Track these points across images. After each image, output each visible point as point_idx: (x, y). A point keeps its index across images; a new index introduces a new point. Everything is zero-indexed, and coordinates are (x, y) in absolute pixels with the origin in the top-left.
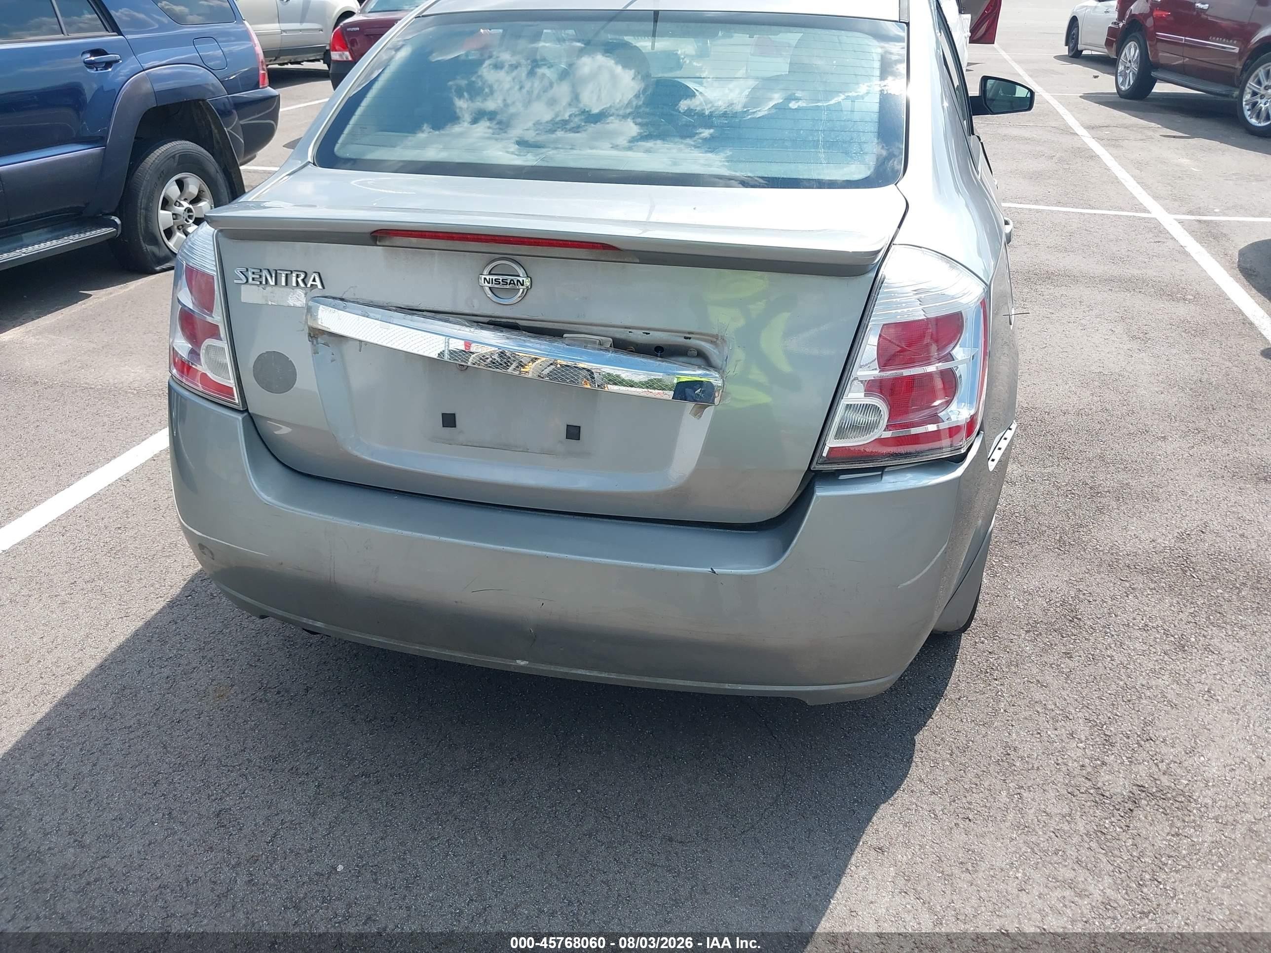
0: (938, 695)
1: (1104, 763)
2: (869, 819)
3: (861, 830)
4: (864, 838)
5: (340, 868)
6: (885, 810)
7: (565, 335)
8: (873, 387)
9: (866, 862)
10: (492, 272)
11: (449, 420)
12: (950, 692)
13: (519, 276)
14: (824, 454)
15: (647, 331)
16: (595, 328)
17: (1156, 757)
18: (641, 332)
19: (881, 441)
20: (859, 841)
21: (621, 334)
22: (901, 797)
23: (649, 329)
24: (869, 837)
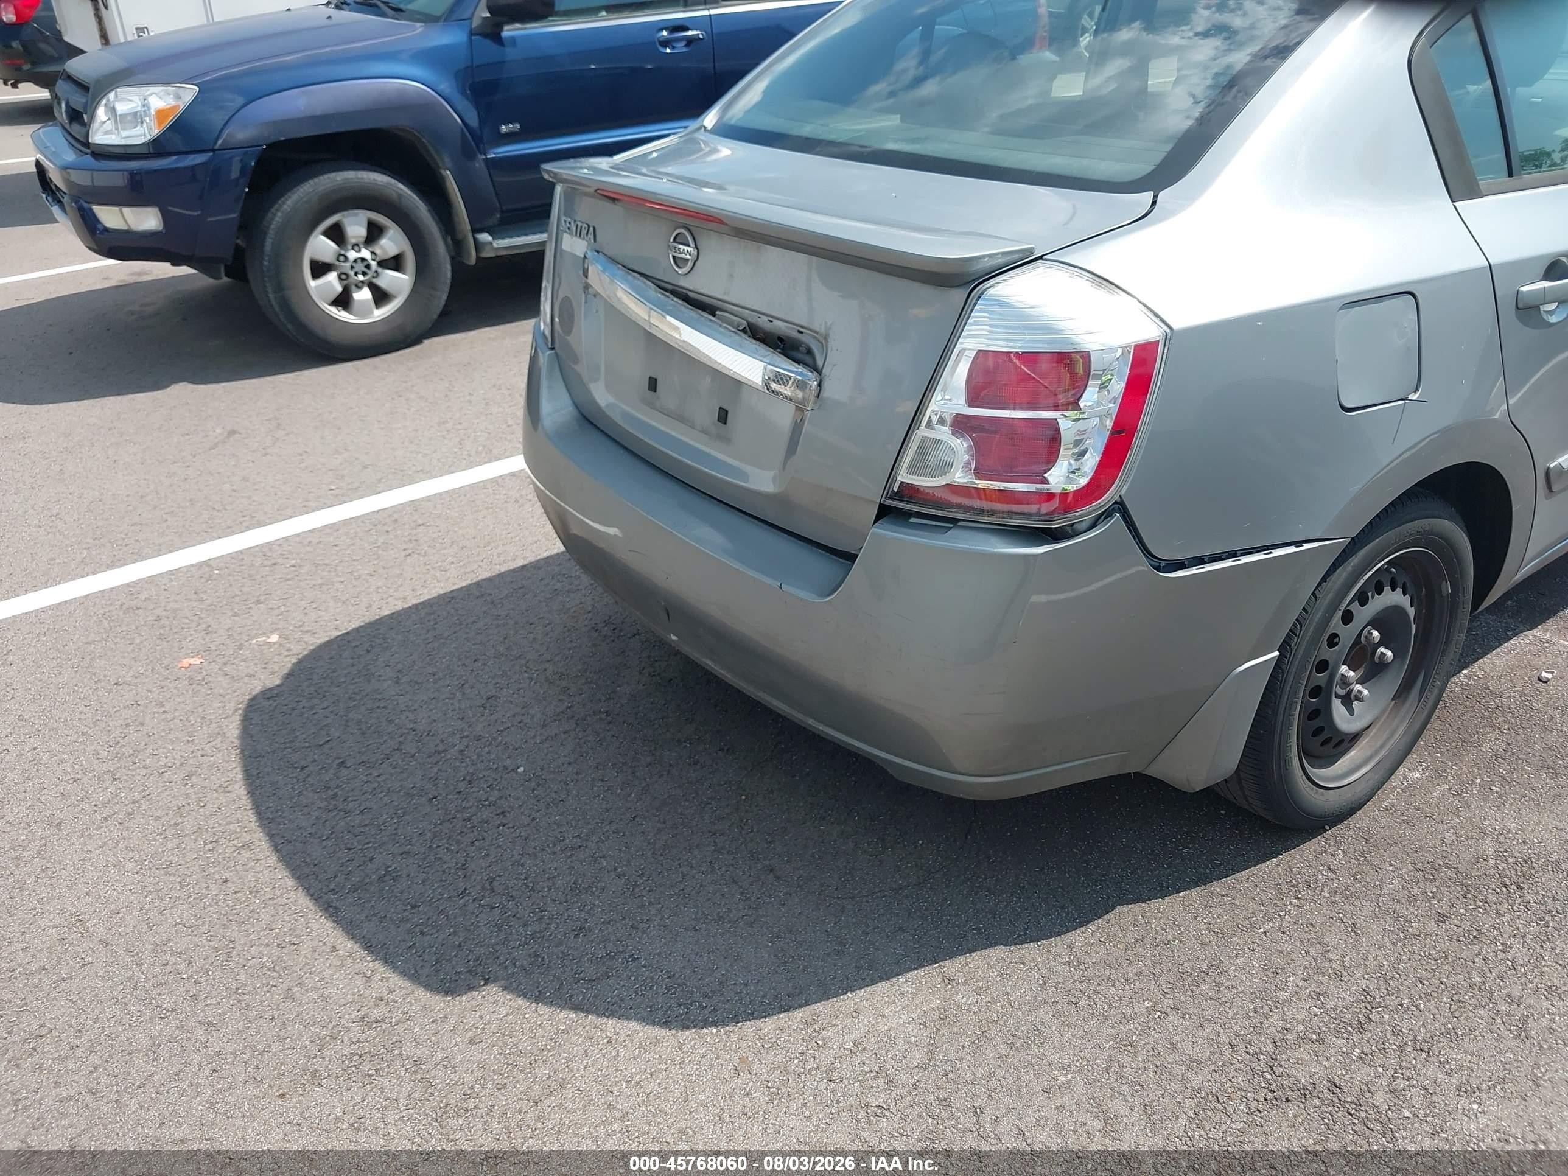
0: (1202, 880)
1: (1321, 1041)
2: (971, 951)
3: (951, 955)
4: (947, 963)
5: (521, 769)
6: (999, 952)
7: (717, 313)
8: (961, 425)
9: (920, 982)
10: (677, 240)
11: (653, 384)
12: (1217, 887)
13: (689, 246)
14: (895, 489)
15: (771, 318)
16: (735, 308)
17: (1404, 1071)
18: (765, 319)
19: (952, 488)
20: (936, 963)
21: (754, 319)
22: (1031, 951)
23: (772, 317)
24: (950, 966)
